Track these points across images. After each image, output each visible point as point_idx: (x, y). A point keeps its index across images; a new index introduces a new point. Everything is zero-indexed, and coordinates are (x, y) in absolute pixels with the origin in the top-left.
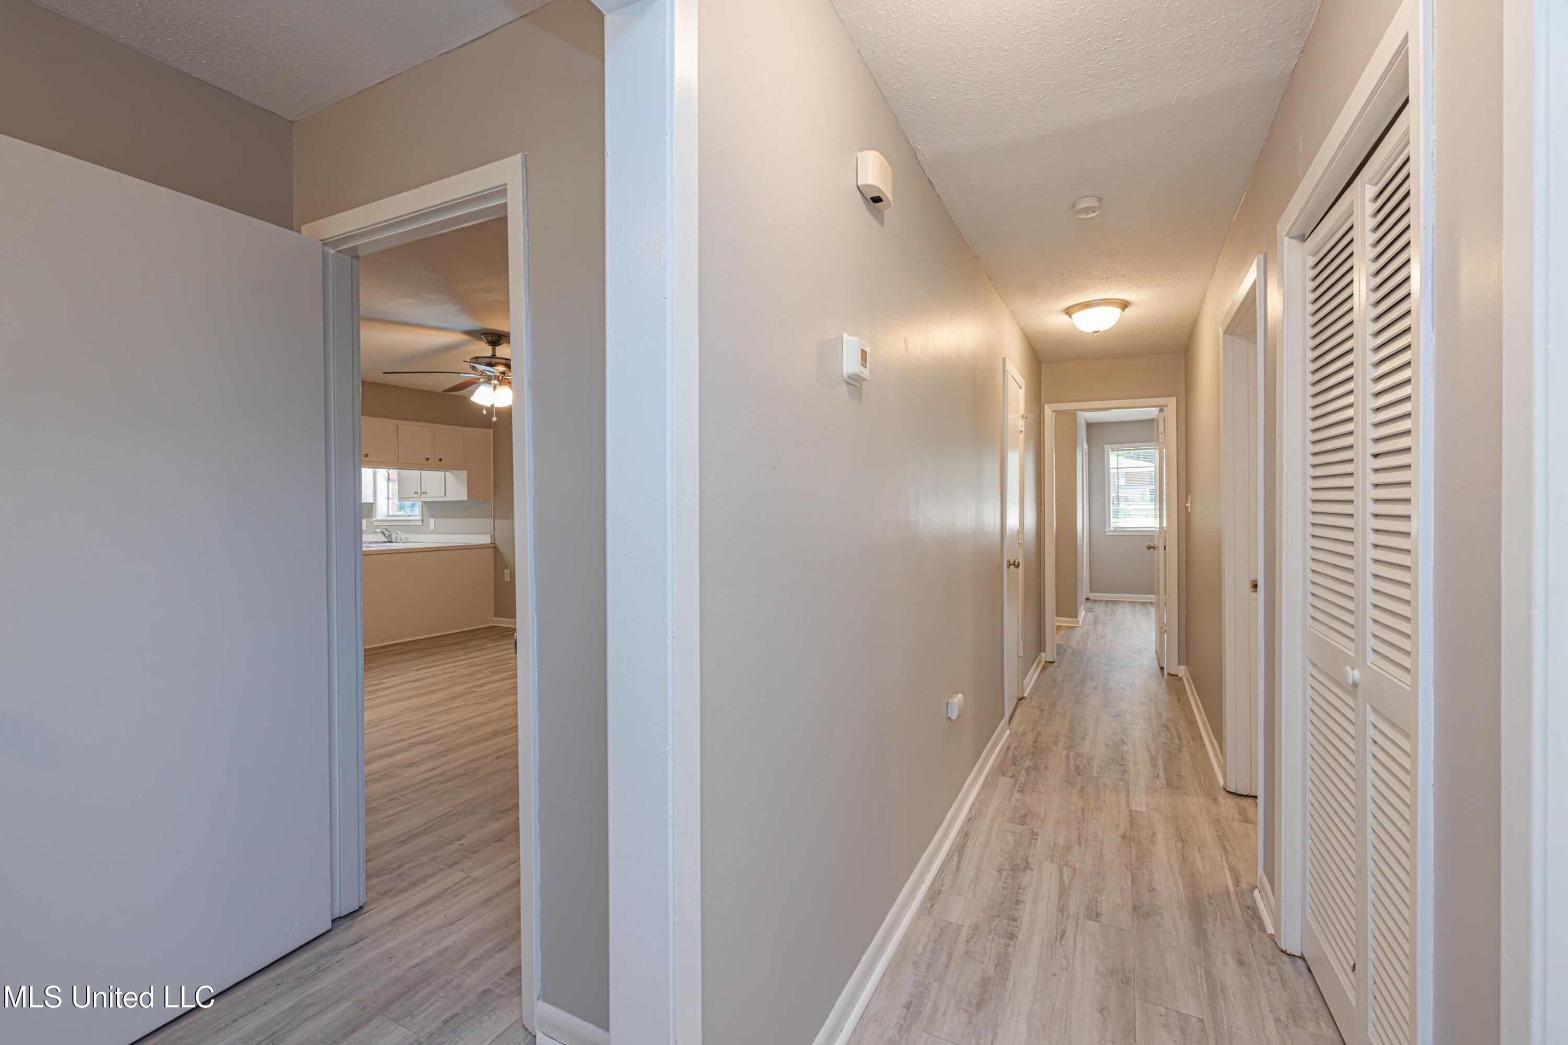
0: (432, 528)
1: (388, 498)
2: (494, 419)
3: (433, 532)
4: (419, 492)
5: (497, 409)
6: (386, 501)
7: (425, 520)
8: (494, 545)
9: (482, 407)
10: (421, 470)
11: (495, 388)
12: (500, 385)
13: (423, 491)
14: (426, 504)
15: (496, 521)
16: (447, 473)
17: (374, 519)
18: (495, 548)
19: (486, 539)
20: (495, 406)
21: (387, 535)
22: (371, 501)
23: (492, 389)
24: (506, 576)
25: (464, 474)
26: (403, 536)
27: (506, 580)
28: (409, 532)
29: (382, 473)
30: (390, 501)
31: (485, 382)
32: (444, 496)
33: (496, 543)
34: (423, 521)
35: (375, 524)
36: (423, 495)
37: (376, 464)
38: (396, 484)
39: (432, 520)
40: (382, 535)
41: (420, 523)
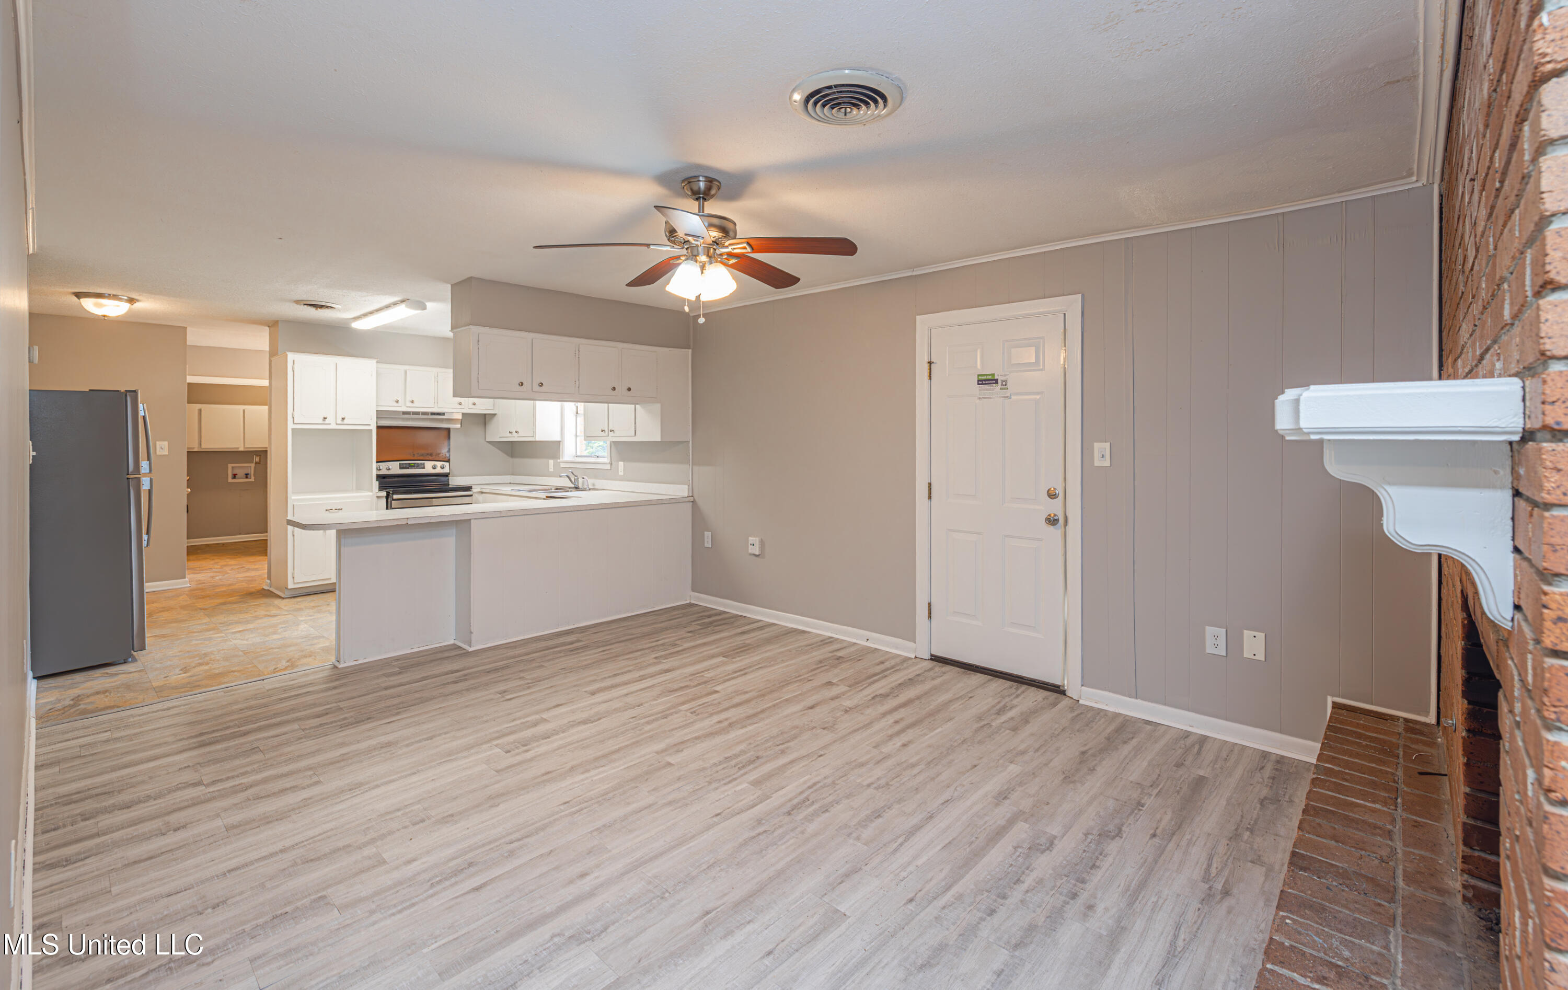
0: (621, 473)
1: (576, 436)
2: (702, 320)
3: (622, 479)
4: (606, 429)
5: (707, 304)
6: (574, 438)
7: (613, 463)
8: (692, 499)
9: (683, 300)
10: (608, 403)
11: (703, 268)
12: (711, 263)
13: (611, 428)
14: (615, 444)
15: (694, 467)
16: (637, 406)
17: (561, 460)
18: (694, 502)
19: (681, 491)
20: (703, 299)
21: (573, 480)
22: (558, 439)
23: (698, 270)
24: (706, 540)
25: (657, 407)
26: (591, 481)
27: (706, 545)
28: (596, 477)
29: (570, 406)
30: (578, 438)
31: (687, 259)
32: (633, 434)
33: (695, 495)
34: (611, 464)
35: (562, 465)
36: (611, 434)
37: (561, 397)
38: (583, 418)
39: (621, 464)
40: (567, 479)
41: (608, 467)
